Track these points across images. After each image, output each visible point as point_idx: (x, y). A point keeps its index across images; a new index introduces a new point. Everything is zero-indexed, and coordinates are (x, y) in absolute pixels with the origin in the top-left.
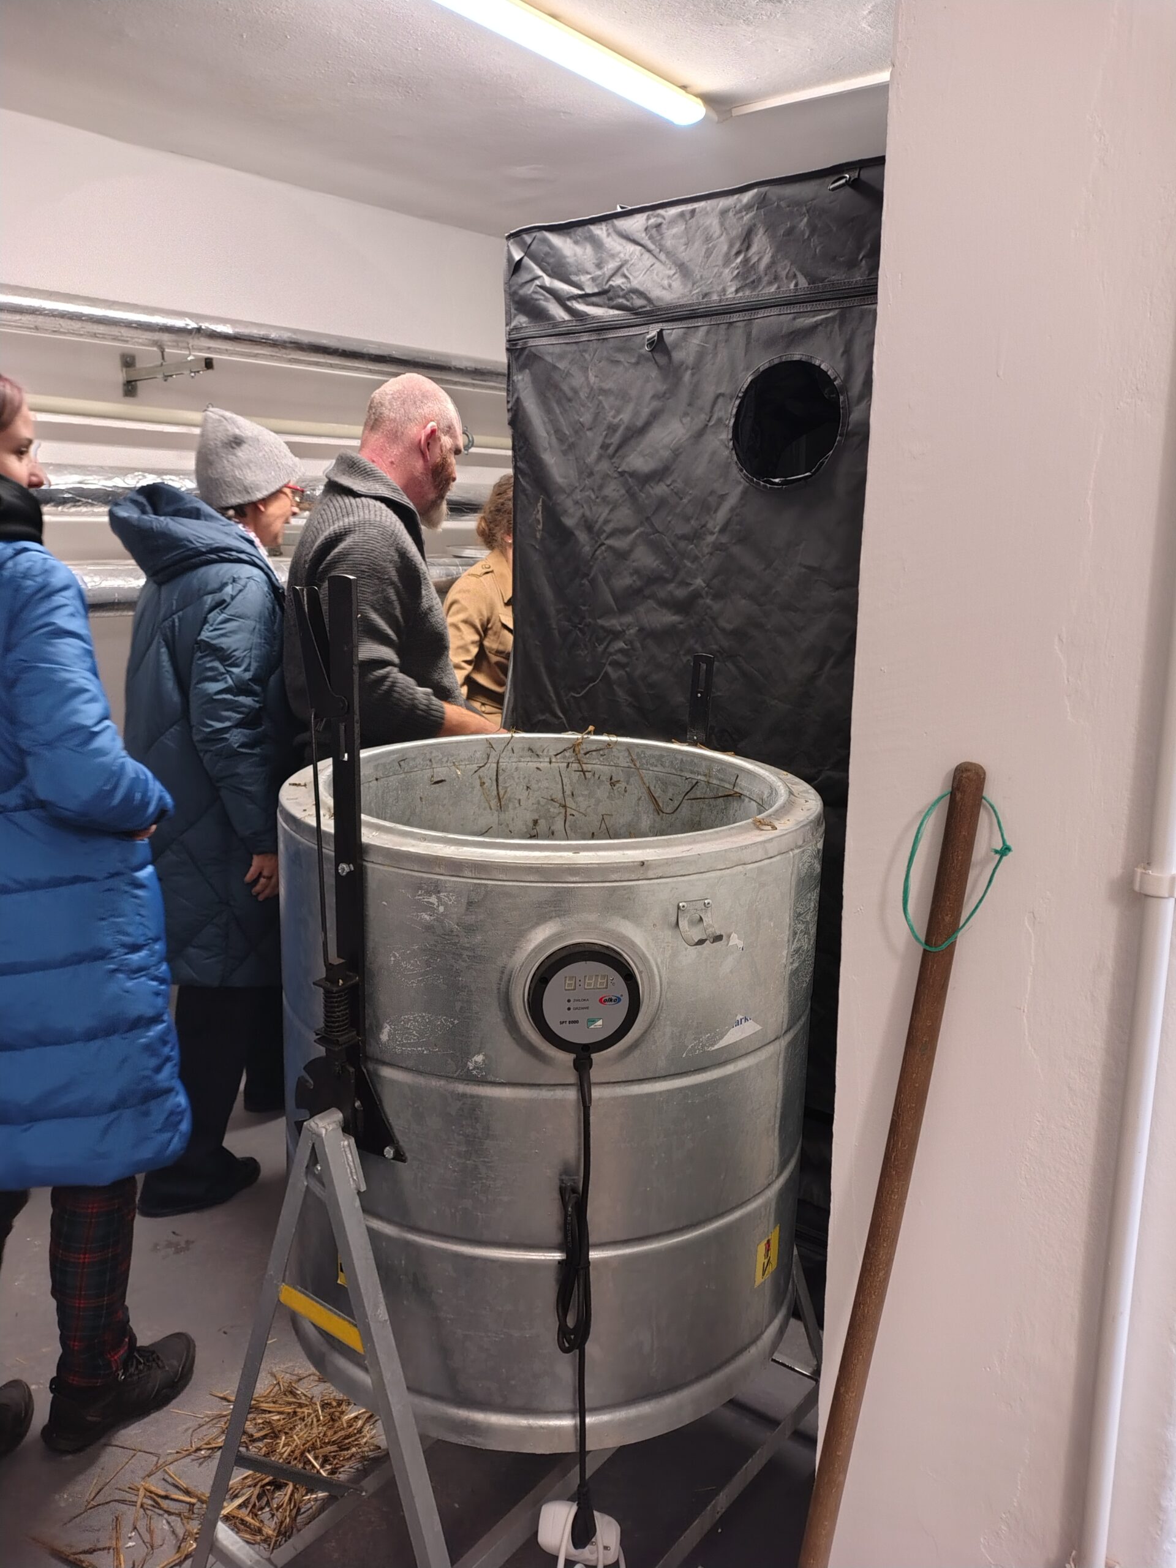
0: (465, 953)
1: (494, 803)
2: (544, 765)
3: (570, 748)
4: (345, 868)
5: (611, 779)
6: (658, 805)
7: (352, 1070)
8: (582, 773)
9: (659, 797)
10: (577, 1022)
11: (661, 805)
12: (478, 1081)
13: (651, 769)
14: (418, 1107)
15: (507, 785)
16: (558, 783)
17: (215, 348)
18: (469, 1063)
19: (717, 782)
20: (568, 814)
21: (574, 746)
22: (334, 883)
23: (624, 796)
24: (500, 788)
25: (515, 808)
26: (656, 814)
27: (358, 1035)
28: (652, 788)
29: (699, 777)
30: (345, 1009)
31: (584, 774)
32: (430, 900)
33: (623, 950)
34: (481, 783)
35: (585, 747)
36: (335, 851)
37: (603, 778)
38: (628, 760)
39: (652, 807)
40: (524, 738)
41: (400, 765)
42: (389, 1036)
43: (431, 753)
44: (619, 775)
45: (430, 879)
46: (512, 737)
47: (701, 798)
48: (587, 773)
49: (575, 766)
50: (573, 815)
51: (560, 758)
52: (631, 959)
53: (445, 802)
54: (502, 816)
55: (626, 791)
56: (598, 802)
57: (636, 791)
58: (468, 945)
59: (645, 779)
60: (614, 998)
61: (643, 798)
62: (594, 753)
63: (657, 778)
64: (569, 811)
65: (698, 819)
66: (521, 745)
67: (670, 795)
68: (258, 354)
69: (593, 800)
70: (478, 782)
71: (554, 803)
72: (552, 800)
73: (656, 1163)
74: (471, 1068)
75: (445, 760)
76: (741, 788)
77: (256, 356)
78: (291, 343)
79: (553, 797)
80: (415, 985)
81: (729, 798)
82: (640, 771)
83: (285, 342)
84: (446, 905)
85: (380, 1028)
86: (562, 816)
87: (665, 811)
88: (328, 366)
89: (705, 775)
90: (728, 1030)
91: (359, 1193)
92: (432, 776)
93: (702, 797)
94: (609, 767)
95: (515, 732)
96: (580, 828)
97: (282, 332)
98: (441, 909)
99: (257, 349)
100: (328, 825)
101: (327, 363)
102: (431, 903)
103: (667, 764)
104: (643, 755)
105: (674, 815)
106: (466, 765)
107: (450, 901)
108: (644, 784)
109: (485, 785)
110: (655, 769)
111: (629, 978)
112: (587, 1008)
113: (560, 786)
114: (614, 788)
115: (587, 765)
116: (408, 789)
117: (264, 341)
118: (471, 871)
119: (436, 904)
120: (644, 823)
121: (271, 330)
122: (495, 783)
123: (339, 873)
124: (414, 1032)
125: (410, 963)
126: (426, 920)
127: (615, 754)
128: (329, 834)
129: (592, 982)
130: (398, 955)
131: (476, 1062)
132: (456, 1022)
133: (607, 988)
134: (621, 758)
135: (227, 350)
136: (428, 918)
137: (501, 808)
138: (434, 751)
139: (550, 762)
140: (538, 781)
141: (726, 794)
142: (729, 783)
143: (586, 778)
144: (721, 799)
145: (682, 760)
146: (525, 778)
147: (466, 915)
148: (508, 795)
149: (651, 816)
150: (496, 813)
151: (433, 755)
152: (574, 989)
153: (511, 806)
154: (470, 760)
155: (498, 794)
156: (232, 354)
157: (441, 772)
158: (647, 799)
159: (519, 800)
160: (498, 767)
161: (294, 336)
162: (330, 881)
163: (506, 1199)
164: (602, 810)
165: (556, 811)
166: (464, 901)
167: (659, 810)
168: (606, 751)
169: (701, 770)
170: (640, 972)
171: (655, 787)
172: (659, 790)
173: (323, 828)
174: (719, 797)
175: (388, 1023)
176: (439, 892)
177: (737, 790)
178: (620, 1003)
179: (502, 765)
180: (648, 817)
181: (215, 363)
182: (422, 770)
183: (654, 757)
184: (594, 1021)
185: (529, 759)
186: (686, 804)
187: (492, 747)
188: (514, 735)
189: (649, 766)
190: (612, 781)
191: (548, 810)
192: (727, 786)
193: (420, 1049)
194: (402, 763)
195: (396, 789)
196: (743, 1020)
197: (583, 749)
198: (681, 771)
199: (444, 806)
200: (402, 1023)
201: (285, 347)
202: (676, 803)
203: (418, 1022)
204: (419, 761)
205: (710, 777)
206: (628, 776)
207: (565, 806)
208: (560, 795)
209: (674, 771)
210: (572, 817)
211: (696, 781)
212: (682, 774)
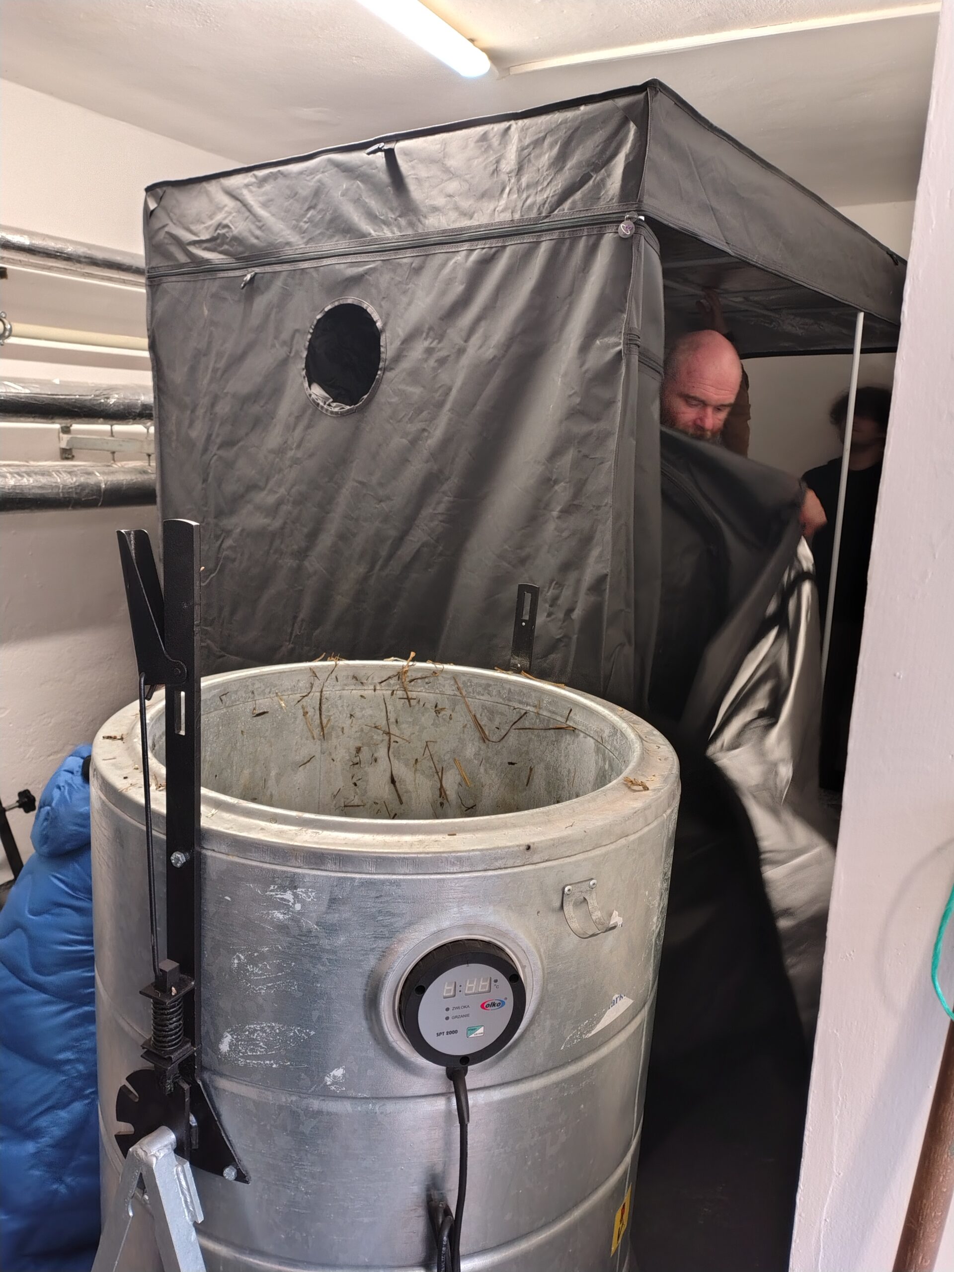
0: (325, 956)
1: (317, 732)
2: (368, 692)
3: (395, 676)
4: (179, 858)
5: (436, 707)
6: (484, 732)
7: (186, 1087)
8: (406, 701)
9: (485, 726)
10: (456, 1032)
11: (487, 733)
12: (338, 1097)
13: (478, 697)
14: (265, 1125)
15: (331, 713)
16: (381, 711)
17: (9, 259)
18: (327, 1079)
19: (549, 715)
20: (392, 741)
21: (400, 674)
22: (166, 872)
23: (449, 723)
24: (323, 717)
25: (338, 737)
26: (481, 741)
27: (193, 1045)
28: (478, 716)
29: (528, 708)
30: (179, 1019)
31: (409, 701)
32: (285, 897)
33: (506, 946)
34: (304, 713)
35: (411, 675)
36: (167, 835)
37: (428, 705)
38: (454, 688)
39: (477, 734)
40: (348, 665)
41: (222, 700)
42: (230, 1047)
43: (253, 684)
44: (445, 703)
45: (285, 872)
46: (336, 665)
47: (530, 729)
48: (411, 701)
49: (400, 693)
50: (397, 742)
51: (385, 686)
52: (513, 952)
53: (267, 734)
54: (325, 745)
55: (451, 719)
56: (423, 728)
57: (461, 718)
58: (328, 947)
59: (470, 707)
60: (497, 1002)
61: (468, 726)
62: (419, 681)
63: (484, 707)
64: (393, 738)
65: (525, 749)
66: (345, 673)
67: (496, 723)
68: (52, 266)
69: (418, 727)
70: (301, 712)
71: (378, 731)
72: (375, 727)
73: (529, 1163)
74: (329, 1083)
75: (268, 690)
76: (574, 722)
77: (50, 268)
78: (85, 257)
79: (377, 725)
80: (263, 991)
81: (562, 730)
82: (466, 699)
83: (80, 256)
84: (302, 902)
85: (219, 1039)
86: (386, 743)
87: (491, 739)
88: (121, 282)
89: (535, 706)
90: (605, 1013)
91: (195, 1224)
92: (254, 709)
93: (531, 727)
94: (434, 695)
95: (339, 660)
96: (404, 755)
97: (78, 247)
98: (298, 907)
99: (53, 262)
100: (159, 803)
101: (120, 279)
102: (285, 900)
103: (494, 693)
104: (469, 684)
105: (501, 744)
106: (289, 695)
107: (309, 897)
108: (470, 712)
109: (308, 715)
110: (482, 697)
111: (514, 978)
112: (468, 1015)
113: (384, 714)
114: (440, 715)
115: (412, 693)
116: (229, 724)
117: (58, 254)
118: (335, 863)
119: (292, 901)
120: (469, 750)
121: (68, 245)
122: (318, 712)
123: (172, 863)
124: (261, 1044)
125: (257, 966)
126: (279, 919)
127: (440, 682)
128: (159, 815)
129: (474, 985)
130: (242, 957)
131: (334, 1077)
132: (312, 1033)
133: (490, 992)
134: (447, 685)
135: (20, 261)
136: (281, 917)
137: (324, 737)
138: (256, 682)
139: (375, 690)
140: (362, 709)
141: (558, 726)
142: (561, 716)
143: (410, 706)
144: (552, 732)
145: (510, 690)
146: (348, 707)
147: (327, 913)
148: (332, 723)
149: (476, 744)
150: (318, 742)
151: (256, 686)
152: (454, 996)
153: (334, 734)
154: (294, 689)
155: (321, 723)
156: (26, 265)
157: (263, 703)
158: (473, 726)
159: (343, 728)
160: (321, 696)
161: (89, 252)
162: (160, 868)
163: (366, 1220)
164: (426, 737)
165: (380, 738)
166: (326, 897)
167: (484, 739)
168: (431, 679)
169: (530, 701)
170: (523, 967)
171: (481, 715)
172: (486, 718)
173: (153, 806)
174: (550, 729)
175: (228, 1032)
176: (296, 888)
177: (570, 723)
178: (504, 1006)
179: (326, 694)
180: (473, 744)
181: (8, 272)
182: (244, 703)
183: (481, 686)
184: (473, 1030)
185: (353, 687)
186: (513, 734)
187: (316, 676)
188: (338, 662)
189: (475, 694)
190: (437, 709)
191: (372, 737)
192: (559, 718)
193: (268, 1062)
194: (224, 698)
195: (218, 725)
196: (618, 999)
197: (408, 676)
198: (509, 700)
199: (265, 737)
200: (247, 1033)
201: (79, 262)
202: (503, 732)
203: (266, 1033)
204: (242, 693)
205: (540, 708)
206: (454, 704)
207: (389, 734)
208: (384, 722)
209: (501, 700)
210: (395, 744)
211: (524, 711)
212: (511, 704)
